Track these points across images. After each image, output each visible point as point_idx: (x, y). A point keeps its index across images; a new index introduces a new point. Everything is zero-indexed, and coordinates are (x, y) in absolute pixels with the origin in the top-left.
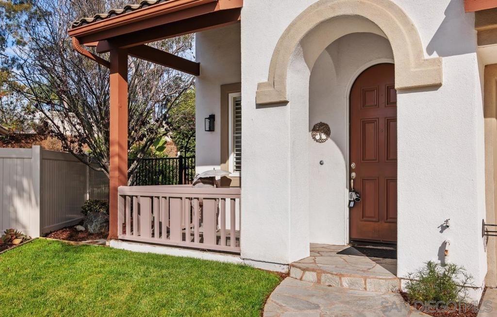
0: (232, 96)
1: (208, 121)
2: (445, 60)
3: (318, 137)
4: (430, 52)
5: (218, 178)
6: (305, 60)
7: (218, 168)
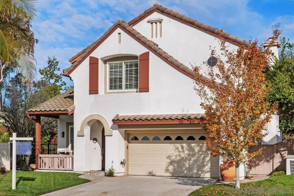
0: (70, 126)
1: (62, 134)
2: (113, 131)
3: (94, 142)
4: (111, 129)
5: (66, 152)
6: (89, 125)
7: (65, 149)
